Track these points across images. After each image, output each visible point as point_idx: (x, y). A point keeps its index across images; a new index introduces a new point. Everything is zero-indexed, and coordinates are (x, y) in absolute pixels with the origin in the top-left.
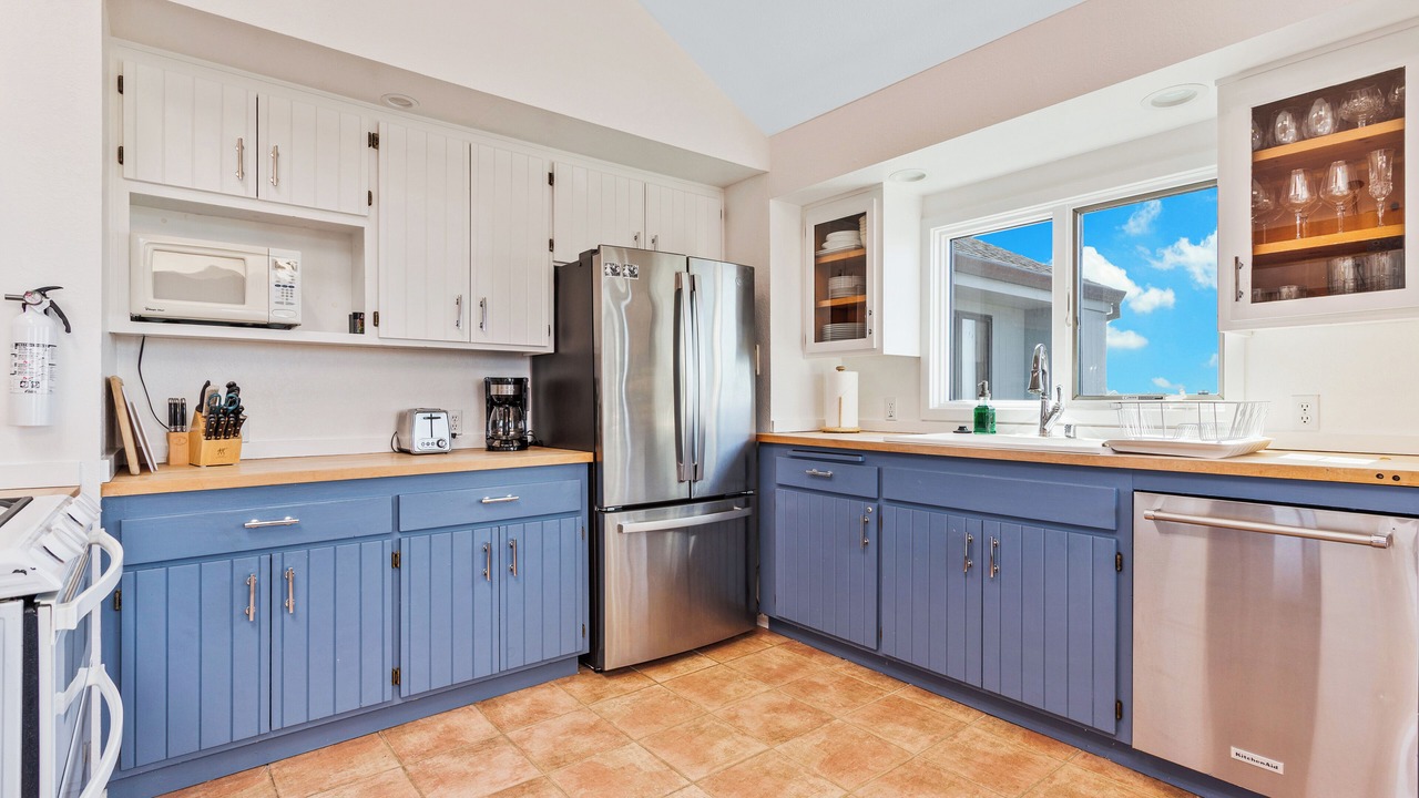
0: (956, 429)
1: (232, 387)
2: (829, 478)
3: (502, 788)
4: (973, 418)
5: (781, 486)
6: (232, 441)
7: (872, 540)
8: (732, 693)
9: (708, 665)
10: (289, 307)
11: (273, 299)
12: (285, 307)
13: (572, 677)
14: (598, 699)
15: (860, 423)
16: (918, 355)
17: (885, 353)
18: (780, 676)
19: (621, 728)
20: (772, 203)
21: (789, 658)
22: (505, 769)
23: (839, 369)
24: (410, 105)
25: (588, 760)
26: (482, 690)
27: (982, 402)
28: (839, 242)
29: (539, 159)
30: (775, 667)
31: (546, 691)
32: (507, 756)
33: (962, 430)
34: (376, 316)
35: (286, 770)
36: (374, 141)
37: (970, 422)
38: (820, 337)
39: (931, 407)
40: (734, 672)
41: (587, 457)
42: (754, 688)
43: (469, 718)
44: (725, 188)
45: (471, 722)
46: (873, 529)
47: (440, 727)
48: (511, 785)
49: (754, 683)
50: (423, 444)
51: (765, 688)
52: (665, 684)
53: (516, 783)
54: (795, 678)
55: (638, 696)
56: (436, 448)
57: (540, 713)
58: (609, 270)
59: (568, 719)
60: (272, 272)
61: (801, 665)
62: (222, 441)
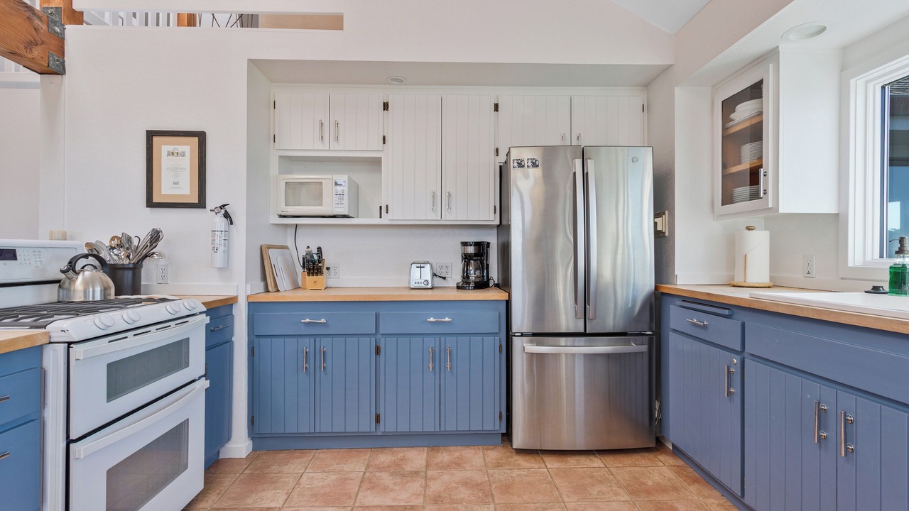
0: (870, 289)
1: (319, 249)
2: (705, 327)
3: (396, 504)
4: (887, 277)
5: (675, 331)
6: (319, 277)
7: (735, 390)
8: (595, 493)
9: (595, 465)
10: (342, 205)
11: (334, 202)
12: (340, 206)
13: (495, 446)
14: (498, 466)
15: (771, 278)
16: (837, 212)
17: (781, 211)
18: (648, 492)
19: (494, 492)
20: (677, 91)
21: (670, 479)
22: (407, 494)
23: (749, 228)
24: (402, 81)
25: (456, 505)
26: (435, 439)
27: (899, 260)
28: (744, 112)
29: (488, 95)
30: (650, 483)
31: (473, 451)
32: (416, 486)
33: (876, 290)
34: (387, 207)
35: (321, 455)
36: (386, 106)
37: (885, 282)
38: (728, 199)
39: (850, 264)
40: (611, 477)
41: (504, 296)
42: (617, 494)
43: (418, 455)
44: (646, 86)
45: (416, 458)
46: (737, 379)
47: (400, 455)
48: (402, 504)
49: (620, 491)
50: (415, 283)
51: (626, 498)
52: (550, 470)
53: (405, 504)
54: (660, 498)
55: (525, 473)
56: (423, 286)
57: (458, 464)
58: (516, 164)
59: (468, 474)
60: (334, 188)
61: (675, 489)
62: (315, 277)
